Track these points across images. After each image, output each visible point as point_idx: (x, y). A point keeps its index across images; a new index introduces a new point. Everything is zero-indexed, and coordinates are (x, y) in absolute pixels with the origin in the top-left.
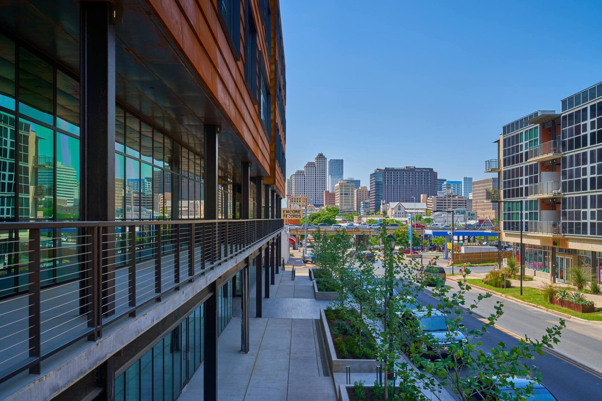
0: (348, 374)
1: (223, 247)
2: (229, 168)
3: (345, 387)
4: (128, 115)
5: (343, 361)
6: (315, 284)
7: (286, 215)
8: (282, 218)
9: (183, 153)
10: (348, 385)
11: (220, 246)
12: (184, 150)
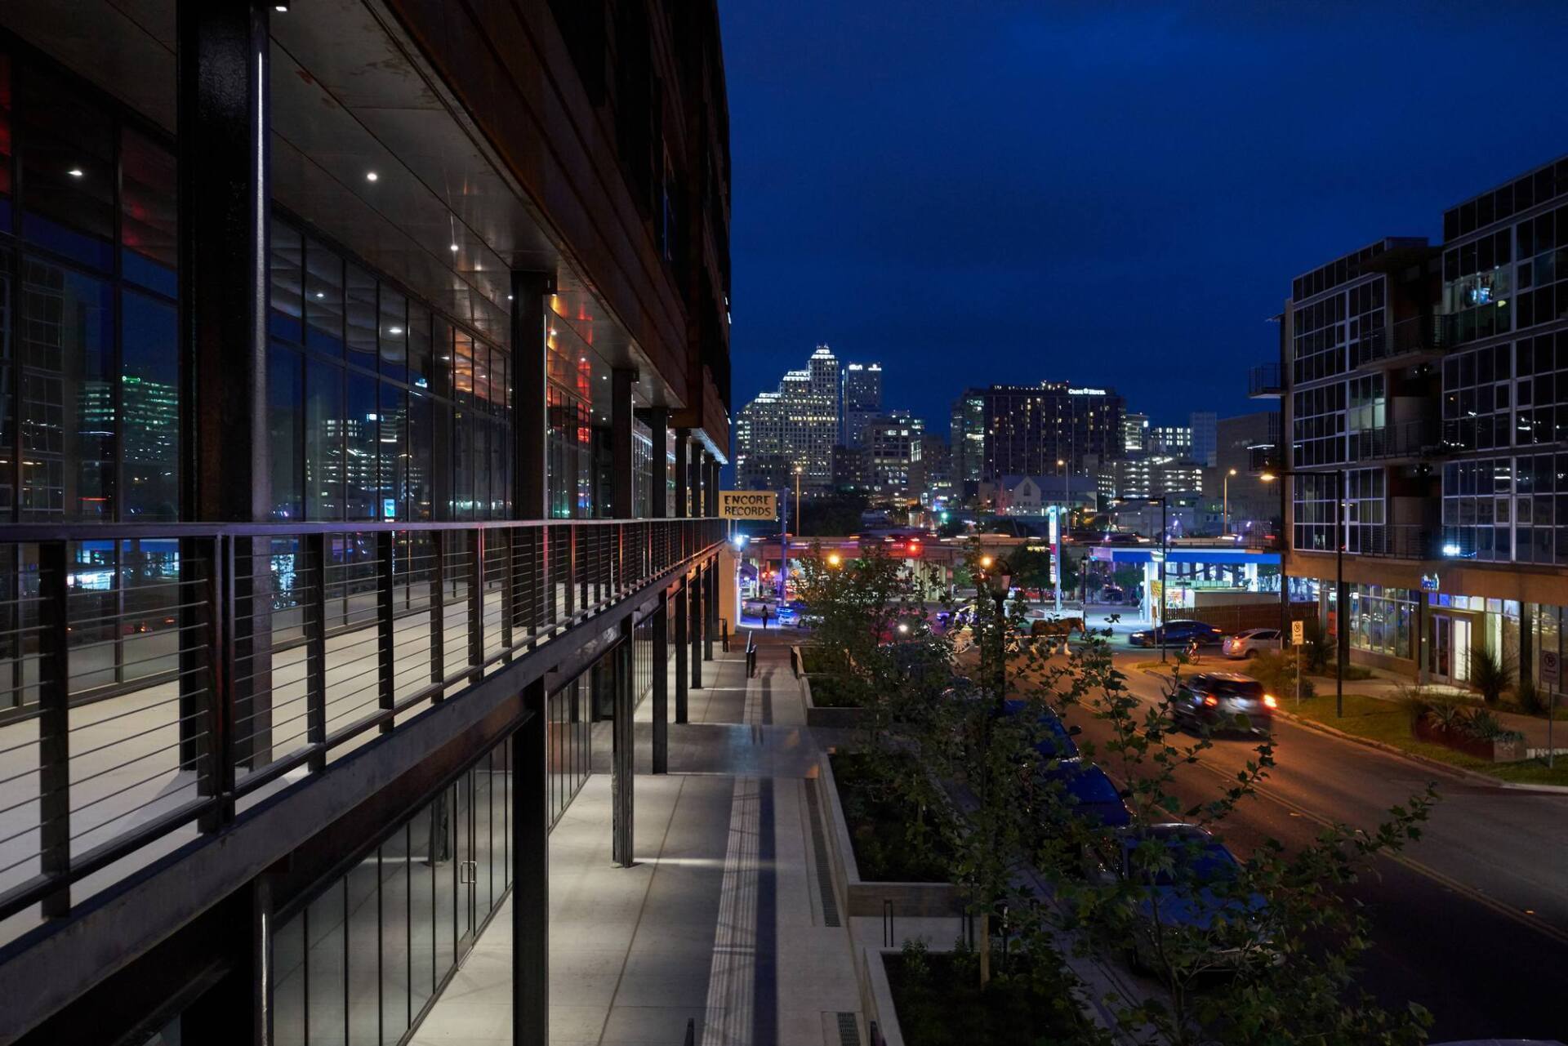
0: (888, 920)
1: (560, 588)
2: (580, 384)
3: (879, 954)
4: (311, 245)
5: (876, 888)
6: (807, 688)
7: (733, 508)
8: (722, 514)
9: (457, 346)
10: (889, 949)
11: (553, 589)
12: (461, 337)
